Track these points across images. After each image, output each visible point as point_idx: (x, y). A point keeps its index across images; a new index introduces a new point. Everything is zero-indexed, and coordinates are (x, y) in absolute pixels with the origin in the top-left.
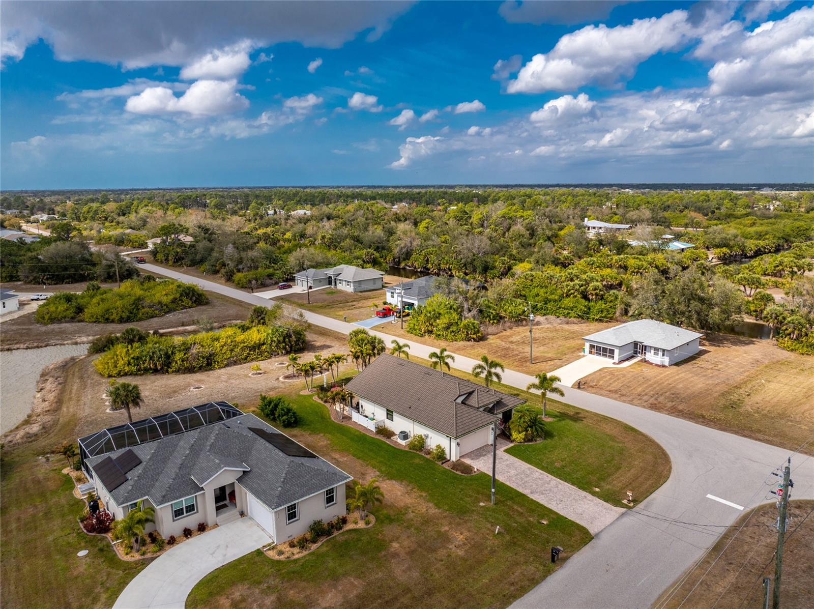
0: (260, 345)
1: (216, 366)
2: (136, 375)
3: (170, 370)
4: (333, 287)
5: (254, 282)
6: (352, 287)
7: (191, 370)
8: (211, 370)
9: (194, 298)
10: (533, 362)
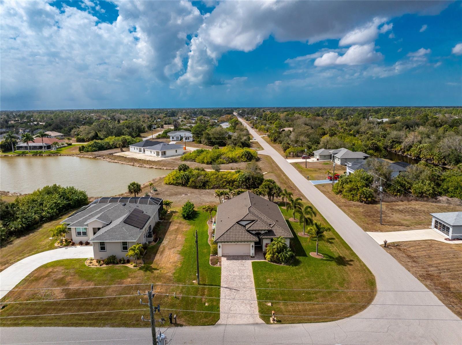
0: (234, 181)
1: (207, 188)
2: (175, 185)
3: (188, 185)
4: (332, 160)
5: (292, 153)
6: (340, 162)
7: (195, 187)
8: (205, 189)
9: (249, 157)
10: (382, 223)
